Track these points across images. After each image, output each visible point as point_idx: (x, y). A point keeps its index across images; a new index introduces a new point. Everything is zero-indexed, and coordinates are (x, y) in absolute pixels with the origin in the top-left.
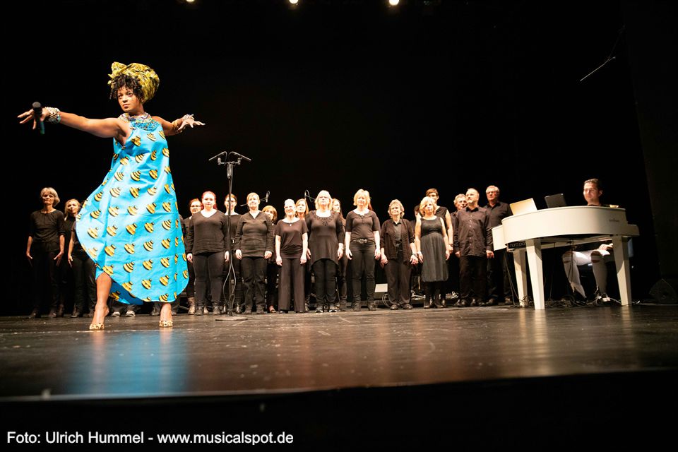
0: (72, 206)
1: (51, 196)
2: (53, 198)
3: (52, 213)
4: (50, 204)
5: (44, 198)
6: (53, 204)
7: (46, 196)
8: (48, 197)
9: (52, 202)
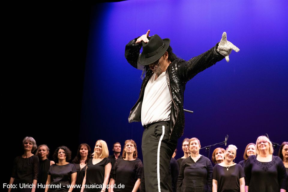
0: (42, 151)
1: (30, 144)
2: (31, 146)
3: (30, 158)
4: (29, 151)
5: (25, 145)
6: (32, 150)
7: (27, 143)
8: (28, 144)
9: (31, 149)
